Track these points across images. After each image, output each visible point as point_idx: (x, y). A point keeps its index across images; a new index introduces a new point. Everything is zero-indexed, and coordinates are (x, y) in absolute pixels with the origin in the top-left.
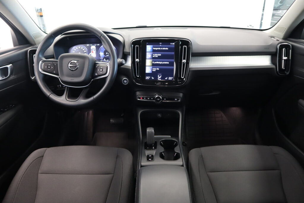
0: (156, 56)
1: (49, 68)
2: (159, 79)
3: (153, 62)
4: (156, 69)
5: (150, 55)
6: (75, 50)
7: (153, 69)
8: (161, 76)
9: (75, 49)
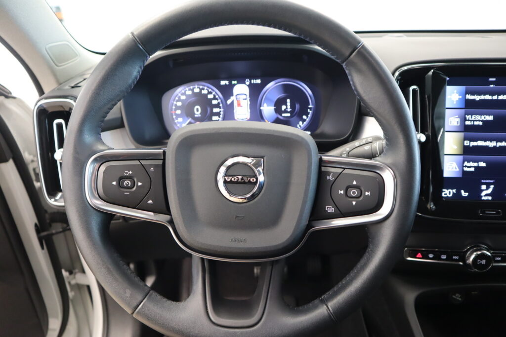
0: (476, 123)
1: (127, 188)
2: (486, 195)
3: (467, 143)
4: (475, 164)
5: (458, 120)
6: (183, 97)
7: (466, 164)
8: (492, 186)
9: (183, 94)
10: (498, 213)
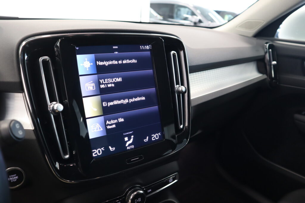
0: (109, 86)
2: (130, 145)
3: (105, 104)
4: (115, 121)
5: (93, 84)
7: (108, 122)
8: (132, 137)
10: (140, 158)
